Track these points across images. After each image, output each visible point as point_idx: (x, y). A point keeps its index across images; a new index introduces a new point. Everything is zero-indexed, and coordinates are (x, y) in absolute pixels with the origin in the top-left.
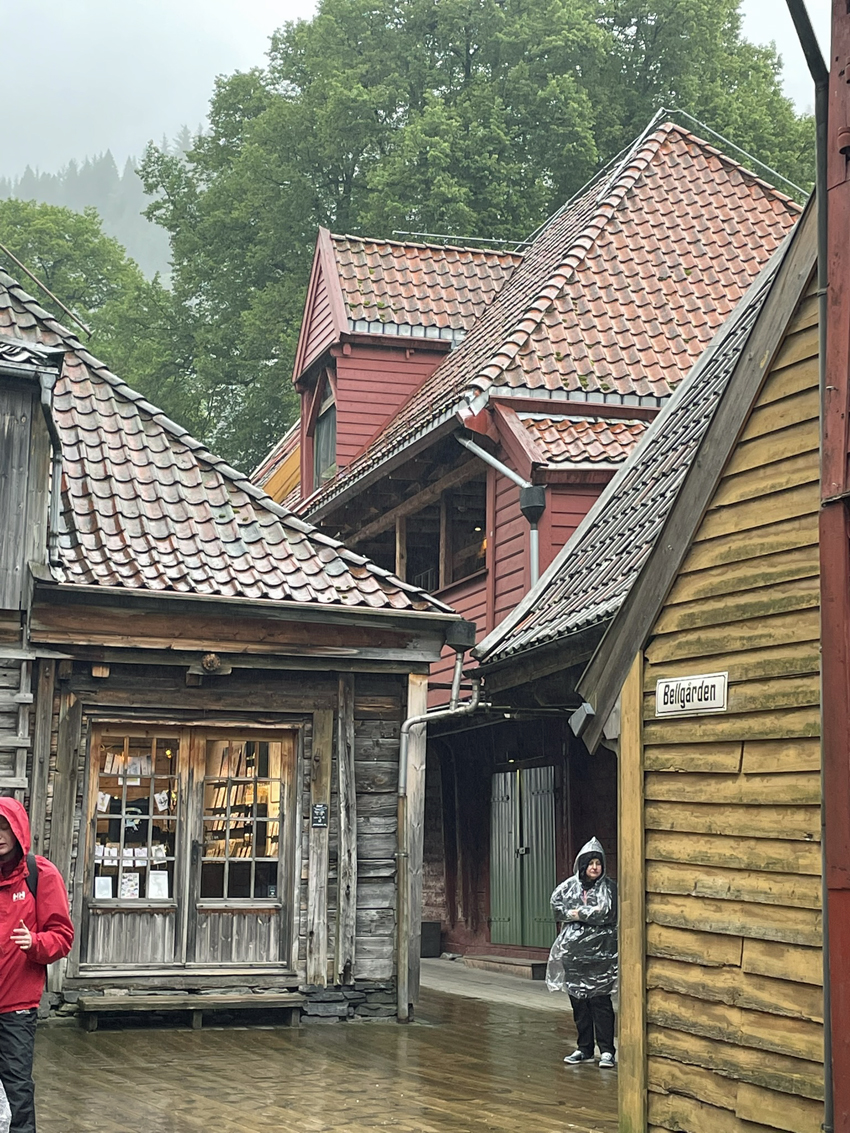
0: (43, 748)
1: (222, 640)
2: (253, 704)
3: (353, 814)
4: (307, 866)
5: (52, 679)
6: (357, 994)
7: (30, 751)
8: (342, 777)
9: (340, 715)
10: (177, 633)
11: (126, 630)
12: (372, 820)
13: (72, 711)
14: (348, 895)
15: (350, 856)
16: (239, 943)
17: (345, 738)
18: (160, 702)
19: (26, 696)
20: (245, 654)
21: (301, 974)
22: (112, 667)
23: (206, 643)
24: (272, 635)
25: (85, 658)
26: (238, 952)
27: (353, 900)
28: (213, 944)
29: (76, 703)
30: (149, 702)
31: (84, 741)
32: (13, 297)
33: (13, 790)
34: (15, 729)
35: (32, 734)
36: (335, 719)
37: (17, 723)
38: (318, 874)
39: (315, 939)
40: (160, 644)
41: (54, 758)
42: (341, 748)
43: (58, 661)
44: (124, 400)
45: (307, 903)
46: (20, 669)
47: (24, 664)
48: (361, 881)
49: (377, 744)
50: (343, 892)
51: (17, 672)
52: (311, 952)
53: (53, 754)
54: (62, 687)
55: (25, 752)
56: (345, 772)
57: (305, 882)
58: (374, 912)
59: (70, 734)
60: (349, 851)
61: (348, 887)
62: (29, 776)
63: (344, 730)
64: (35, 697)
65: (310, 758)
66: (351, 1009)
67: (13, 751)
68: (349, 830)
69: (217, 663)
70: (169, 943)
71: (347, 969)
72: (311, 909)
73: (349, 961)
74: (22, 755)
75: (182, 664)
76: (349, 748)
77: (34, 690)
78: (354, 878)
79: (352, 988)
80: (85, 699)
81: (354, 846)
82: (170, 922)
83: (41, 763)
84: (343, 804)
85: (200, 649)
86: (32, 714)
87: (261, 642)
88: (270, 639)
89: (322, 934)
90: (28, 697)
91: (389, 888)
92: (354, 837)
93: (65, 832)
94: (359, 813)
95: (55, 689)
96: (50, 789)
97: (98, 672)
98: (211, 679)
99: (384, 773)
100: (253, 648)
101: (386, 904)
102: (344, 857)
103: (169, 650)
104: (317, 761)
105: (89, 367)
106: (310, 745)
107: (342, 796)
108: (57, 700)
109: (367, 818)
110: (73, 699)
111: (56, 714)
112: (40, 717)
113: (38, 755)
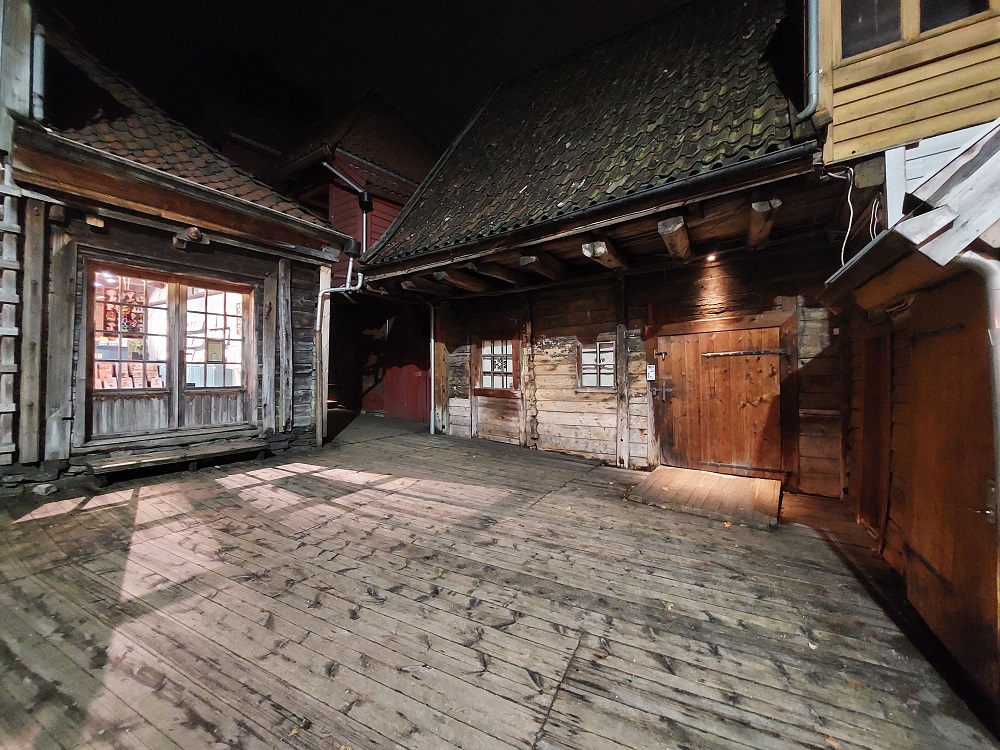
0: (35, 272)
1: (203, 219)
2: (224, 268)
3: (290, 340)
5: (41, 218)
6: (293, 435)
7: (20, 273)
8: (283, 318)
9: (282, 282)
10: (167, 206)
11: (120, 193)
12: (300, 343)
13: (67, 248)
14: (288, 383)
15: (288, 362)
16: (216, 413)
17: (285, 296)
19: (11, 226)
21: (259, 428)
22: (106, 220)
23: (190, 218)
25: (78, 207)
26: (216, 418)
27: (290, 387)
28: (198, 415)
29: (70, 243)
30: (141, 253)
31: (81, 273)
33: (3, 304)
35: (20, 259)
36: (278, 285)
38: (268, 372)
39: (267, 408)
40: (150, 210)
42: (283, 301)
43: (50, 204)
45: (262, 388)
46: (2, 202)
47: (8, 199)
48: (295, 376)
50: (284, 382)
52: (265, 415)
53: (47, 280)
54: (53, 227)
55: (13, 273)
56: (285, 316)
57: (261, 376)
58: (301, 391)
59: (66, 268)
60: (287, 359)
61: (287, 379)
62: (20, 295)
63: (284, 291)
64: (23, 228)
66: (290, 444)
68: (287, 348)
69: (199, 235)
70: (163, 417)
71: (287, 423)
72: (265, 392)
73: (288, 418)
74: (10, 275)
75: (171, 229)
76: (287, 302)
77: (21, 222)
78: (291, 374)
79: (290, 432)
80: (80, 241)
81: (290, 356)
82: (164, 402)
83: (34, 284)
85: (184, 221)
86: (20, 243)
87: (232, 227)
89: (272, 405)
90: (14, 228)
91: (309, 379)
92: (290, 352)
94: (293, 339)
95: (46, 227)
97: (92, 222)
98: (195, 246)
99: (307, 318)
101: (307, 387)
102: (284, 362)
103: (159, 218)
104: (269, 307)
108: (49, 238)
109: (297, 342)
110: (67, 239)
111: (48, 249)
112: (29, 247)
113: (30, 274)
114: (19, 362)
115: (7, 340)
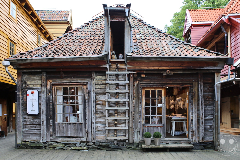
0: (132, 92)
1: (170, 67)
2: (178, 81)
3: (203, 105)
4: (192, 117)
5: (133, 78)
6: (205, 144)
7: (129, 93)
8: (200, 97)
9: (199, 83)
10: (160, 66)
11: (148, 66)
12: (208, 106)
13: (137, 85)
15: (203, 114)
17: (201, 88)
18: (157, 82)
20: (176, 70)
21: (192, 140)
22: (146, 74)
23: (167, 67)
24: (182, 65)
25: (140, 73)
27: (204, 124)
29: (138, 83)
30: (154, 82)
31: (141, 91)
33: (126, 101)
34: (126, 89)
35: (129, 89)
36: (198, 84)
37: (126, 87)
38: (195, 118)
39: (195, 132)
40: (156, 68)
41: (134, 95)
42: (200, 90)
43: (134, 73)
45: (192, 125)
46: (126, 76)
47: (127, 75)
48: (205, 120)
49: (208, 89)
50: (201, 122)
51: (125, 77)
52: (194, 135)
53: (134, 94)
54: (135, 80)
55: (128, 93)
56: (201, 96)
57: (192, 120)
58: (208, 126)
60: (202, 113)
61: (202, 121)
62: (129, 99)
63: (200, 86)
64: (129, 82)
65: (192, 93)
66: (204, 148)
67: (125, 93)
68: (202, 109)
69: (170, 72)
70: (162, 133)
71: (203, 139)
72: (194, 126)
73: (203, 137)
74: (127, 94)
75: (161, 73)
76: (202, 90)
77: (129, 80)
79: (203, 143)
80: (140, 82)
81: (203, 112)
82: (162, 128)
83: (131, 96)
84: (200, 103)
85: (165, 69)
86: (129, 85)
87: (180, 67)
88: (182, 66)
89: (196, 131)
90: (128, 82)
91: (212, 121)
92: (203, 110)
93: (138, 110)
94: (204, 105)
95: (134, 80)
96: (134, 101)
98: (168, 76)
99: (210, 96)
100: (178, 68)
101: (211, 125)
102: (201, 115)
103: (158, 70)
104: (194, 93)
106: (192, 90)
107: (200, 101)
108: (134, 83)
109: (206, 106)
110: (138, 82)
111: (134, 85)
112: (130, 86)
113: (131, 94)
114: (129, 116)
115: (127, 111)
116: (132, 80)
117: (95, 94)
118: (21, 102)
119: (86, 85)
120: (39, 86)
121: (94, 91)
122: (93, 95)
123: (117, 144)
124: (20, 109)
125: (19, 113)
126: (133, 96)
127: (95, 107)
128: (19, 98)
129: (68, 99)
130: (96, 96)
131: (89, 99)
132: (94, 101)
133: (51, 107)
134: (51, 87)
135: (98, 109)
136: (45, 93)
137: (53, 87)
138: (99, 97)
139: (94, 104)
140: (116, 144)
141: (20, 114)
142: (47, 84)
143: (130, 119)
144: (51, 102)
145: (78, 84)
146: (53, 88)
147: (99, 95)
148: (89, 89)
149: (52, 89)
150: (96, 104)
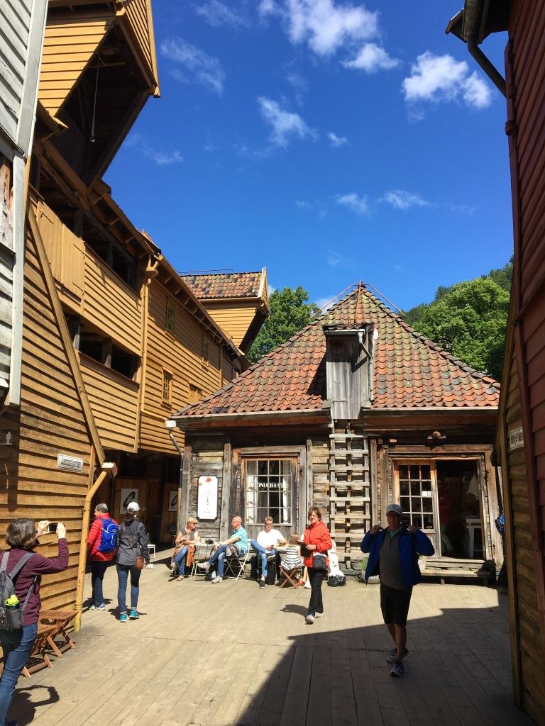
0: (374, 470)
2: (456, 450)
4: (489, 517)
18: (417, 451)
19: (366, 451)
20: (450, 430)
22: (397, 438)
23: (433, 426)
25: (386, 436)
29: (386, 453)
30: (414, 451)
31: (390, 467)
32: (380, 308)
33: (365, 487)
35: (370, 465)
37: (364, 462)
39: (496, 548)
40: (414, 428)
41: (379, 474)
43: (377, 437)
44: (416, 337)
46: (363, 441)
47: (365, 439)
51: (362, 443)
52: (494, 554)
55: (368, 472)
57: (489, 524)
59: (385, 466)
62: (370, 482)
67: (363, 472)
74: (367, 474)
77: (369, 449)
83: (374, 476)
85: (430, 429)
89: (499, 546)
96: (379, 486)
97: (392, 441)
105: (404, 327)
106: (485, 466)
110: (384, 451)
111: (378, 457)
112: (372, 459)
113: (372, 472)
114: (371, 514)
115: (367, 504)
116: (374, 448)
117: (311, 474)
118: (189, 487)
119: (296, 457)
120: (220, 459)
121: (310, 467)
122: (309, 475)
123: (352, 567)
124: (186, 500)
125: (184, 508)
126: (376, 476)
127: (311, 497)
128: (187, 481)
129: (266, 482)
130: (314, 476)
131: (301, 482)
132: (310, 486)
133: (238, 496)
134: (239, 461)
135: (317, 500)
136: (229, 472)
137: (243, 461)
138: (320, 477)
139: (310, 491)
140: (349, 566)
141: (186, 509)
142: (232, 456)
143: (373, 520)
144: (238, 487)
145: (283, 455)
146: (243, 464)
147: (319, 475)
148: (301, 464)
149: (240, 465)
150: (315, 491)
